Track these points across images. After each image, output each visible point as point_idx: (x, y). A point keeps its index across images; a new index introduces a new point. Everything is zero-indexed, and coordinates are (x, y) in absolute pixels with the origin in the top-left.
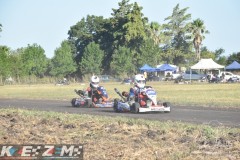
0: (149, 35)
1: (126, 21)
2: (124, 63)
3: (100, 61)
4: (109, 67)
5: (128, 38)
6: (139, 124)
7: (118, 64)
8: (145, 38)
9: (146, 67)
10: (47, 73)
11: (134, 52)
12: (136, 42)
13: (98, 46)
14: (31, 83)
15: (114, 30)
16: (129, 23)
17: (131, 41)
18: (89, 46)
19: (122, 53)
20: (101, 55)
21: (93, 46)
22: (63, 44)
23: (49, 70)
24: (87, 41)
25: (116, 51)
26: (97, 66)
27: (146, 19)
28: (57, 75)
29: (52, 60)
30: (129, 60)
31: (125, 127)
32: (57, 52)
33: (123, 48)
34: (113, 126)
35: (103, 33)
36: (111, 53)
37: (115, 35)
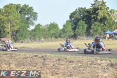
0: (110, 16)
1: (98, 9)
2: (97, 30)
3: (85, 30)
4: (89, 32)
5: (99, 18)
6: (106, 60)
7: (94, 31)
8: (108, 17)
9: (108, 32)
10: (60, 36)
11: (102, 25)
12: (103, 20)
13: (84, 22)
14: (52, 41)
15: (92, 14)
16: (100, 10)
17: (100, 19)
18: (79, 22)
19: (96, 25)
20: (86, 26)
21: (82, 22)
22: (67, 22)
23: (61, 34)
24: (78, 20)
25: (93, 24)
26: (84, 32)
27: (108, 8)
28: (64, 37)
29: (62, 30)
30: (100, 29)
31: (99, 62)
32: (64, 26)
33: (96, 23)
34: (93, 61)
35: (86, 16)
36: (91, 25)
37: (92, 16)
